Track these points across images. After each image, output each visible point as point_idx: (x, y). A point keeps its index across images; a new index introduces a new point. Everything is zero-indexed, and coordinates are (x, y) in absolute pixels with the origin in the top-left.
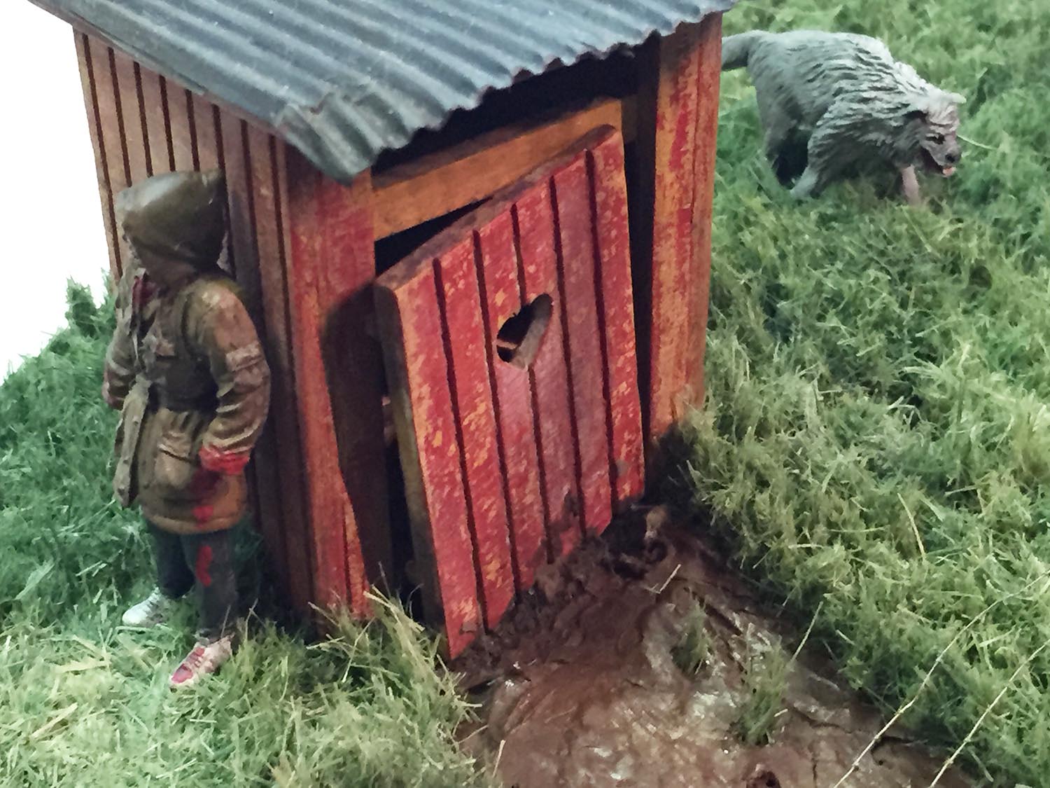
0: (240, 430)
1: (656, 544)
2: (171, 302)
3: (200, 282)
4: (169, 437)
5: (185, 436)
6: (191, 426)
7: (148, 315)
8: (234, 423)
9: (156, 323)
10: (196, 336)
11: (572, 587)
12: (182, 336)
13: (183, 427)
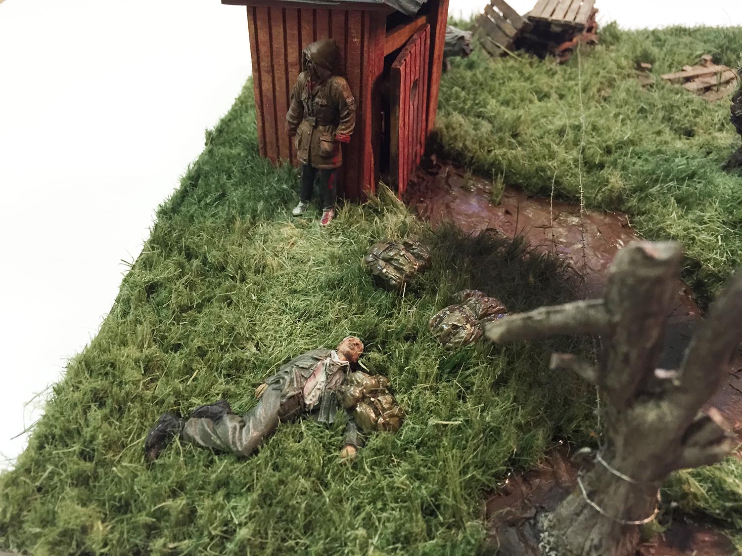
0: (349, 127)
1: (436, 165)
2: (325, 85)
3: (333, 77)
4: (323, 135)
5: (329, 134)
6: (330, 131)
7: (314, 93)
8: (348, 124)
9: (319, 94)
10: (335, 96)
11: (421, 180)
12: (329, 97)
13: (328, 131)
